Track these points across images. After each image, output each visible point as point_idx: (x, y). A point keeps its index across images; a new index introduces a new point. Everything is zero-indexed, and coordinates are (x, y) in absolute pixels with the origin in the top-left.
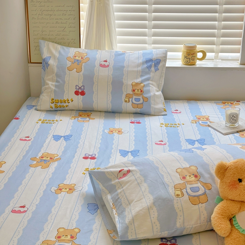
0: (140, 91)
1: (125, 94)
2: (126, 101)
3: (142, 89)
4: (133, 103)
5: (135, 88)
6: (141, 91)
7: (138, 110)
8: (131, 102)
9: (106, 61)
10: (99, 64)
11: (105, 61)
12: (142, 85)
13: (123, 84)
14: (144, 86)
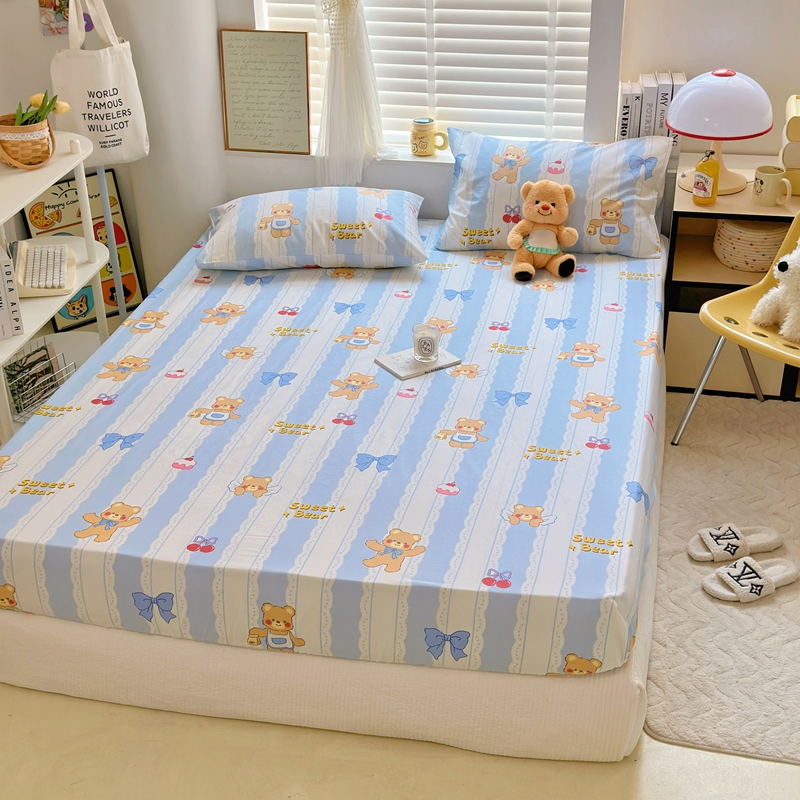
0: (614, 214)
1: (588, 219)
2: (590, 232)
3: (619, 211)
4: (601, 235)
5: (605, 209)
6: (617, 215)
7: (611, 247)
8: (598, 234)
9: (559, 162)
10: (546, 168)
11: (557, 162)
12: (619, 203)
13: (586, 202)
14: (623, 205)
